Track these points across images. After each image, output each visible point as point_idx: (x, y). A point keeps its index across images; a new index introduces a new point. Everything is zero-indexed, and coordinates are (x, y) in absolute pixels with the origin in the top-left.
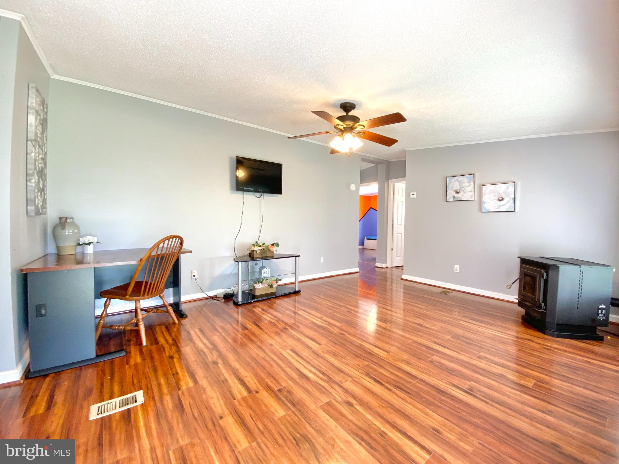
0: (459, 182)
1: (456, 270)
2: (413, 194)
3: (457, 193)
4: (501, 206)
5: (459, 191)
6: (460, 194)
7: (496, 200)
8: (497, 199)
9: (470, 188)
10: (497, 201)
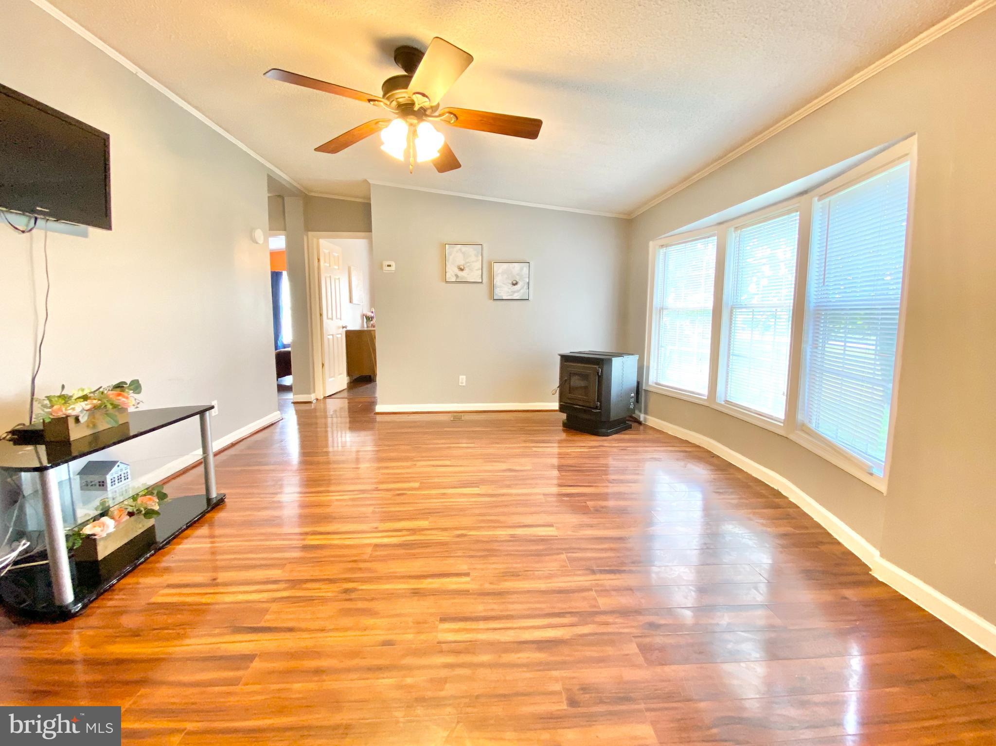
0: (464, 253)
1: (462, 383)
2: (389, 266)
3: (462, 270)
4: (514, 292)
5: (464, 268)
6: (464, 271)
7: (509, 283)
8: (511, 282)
9: (478, 264)
10: (510, 286)
